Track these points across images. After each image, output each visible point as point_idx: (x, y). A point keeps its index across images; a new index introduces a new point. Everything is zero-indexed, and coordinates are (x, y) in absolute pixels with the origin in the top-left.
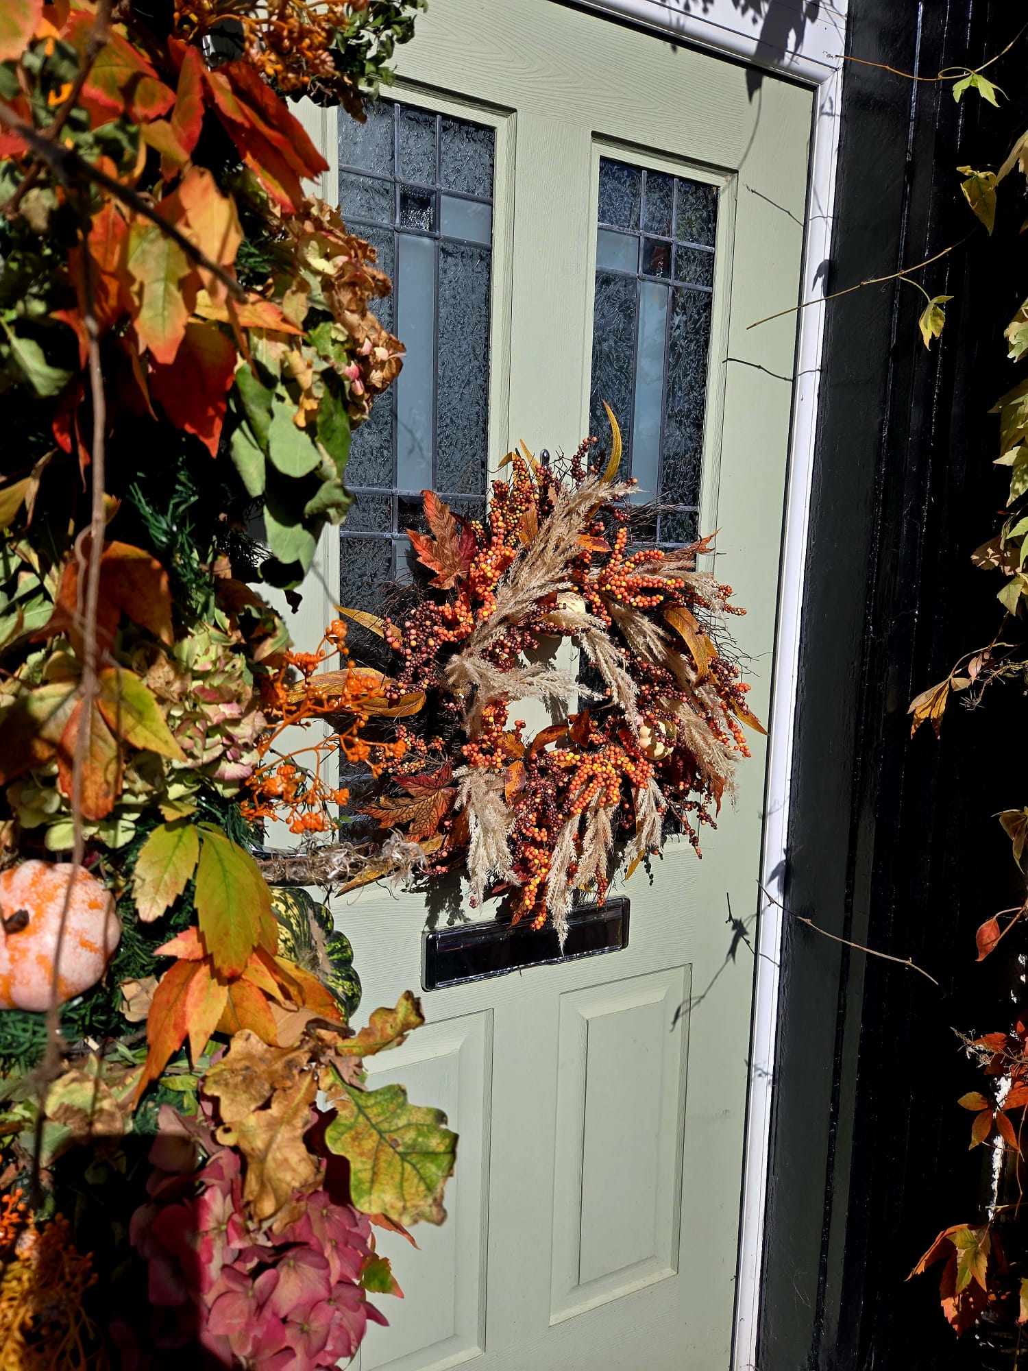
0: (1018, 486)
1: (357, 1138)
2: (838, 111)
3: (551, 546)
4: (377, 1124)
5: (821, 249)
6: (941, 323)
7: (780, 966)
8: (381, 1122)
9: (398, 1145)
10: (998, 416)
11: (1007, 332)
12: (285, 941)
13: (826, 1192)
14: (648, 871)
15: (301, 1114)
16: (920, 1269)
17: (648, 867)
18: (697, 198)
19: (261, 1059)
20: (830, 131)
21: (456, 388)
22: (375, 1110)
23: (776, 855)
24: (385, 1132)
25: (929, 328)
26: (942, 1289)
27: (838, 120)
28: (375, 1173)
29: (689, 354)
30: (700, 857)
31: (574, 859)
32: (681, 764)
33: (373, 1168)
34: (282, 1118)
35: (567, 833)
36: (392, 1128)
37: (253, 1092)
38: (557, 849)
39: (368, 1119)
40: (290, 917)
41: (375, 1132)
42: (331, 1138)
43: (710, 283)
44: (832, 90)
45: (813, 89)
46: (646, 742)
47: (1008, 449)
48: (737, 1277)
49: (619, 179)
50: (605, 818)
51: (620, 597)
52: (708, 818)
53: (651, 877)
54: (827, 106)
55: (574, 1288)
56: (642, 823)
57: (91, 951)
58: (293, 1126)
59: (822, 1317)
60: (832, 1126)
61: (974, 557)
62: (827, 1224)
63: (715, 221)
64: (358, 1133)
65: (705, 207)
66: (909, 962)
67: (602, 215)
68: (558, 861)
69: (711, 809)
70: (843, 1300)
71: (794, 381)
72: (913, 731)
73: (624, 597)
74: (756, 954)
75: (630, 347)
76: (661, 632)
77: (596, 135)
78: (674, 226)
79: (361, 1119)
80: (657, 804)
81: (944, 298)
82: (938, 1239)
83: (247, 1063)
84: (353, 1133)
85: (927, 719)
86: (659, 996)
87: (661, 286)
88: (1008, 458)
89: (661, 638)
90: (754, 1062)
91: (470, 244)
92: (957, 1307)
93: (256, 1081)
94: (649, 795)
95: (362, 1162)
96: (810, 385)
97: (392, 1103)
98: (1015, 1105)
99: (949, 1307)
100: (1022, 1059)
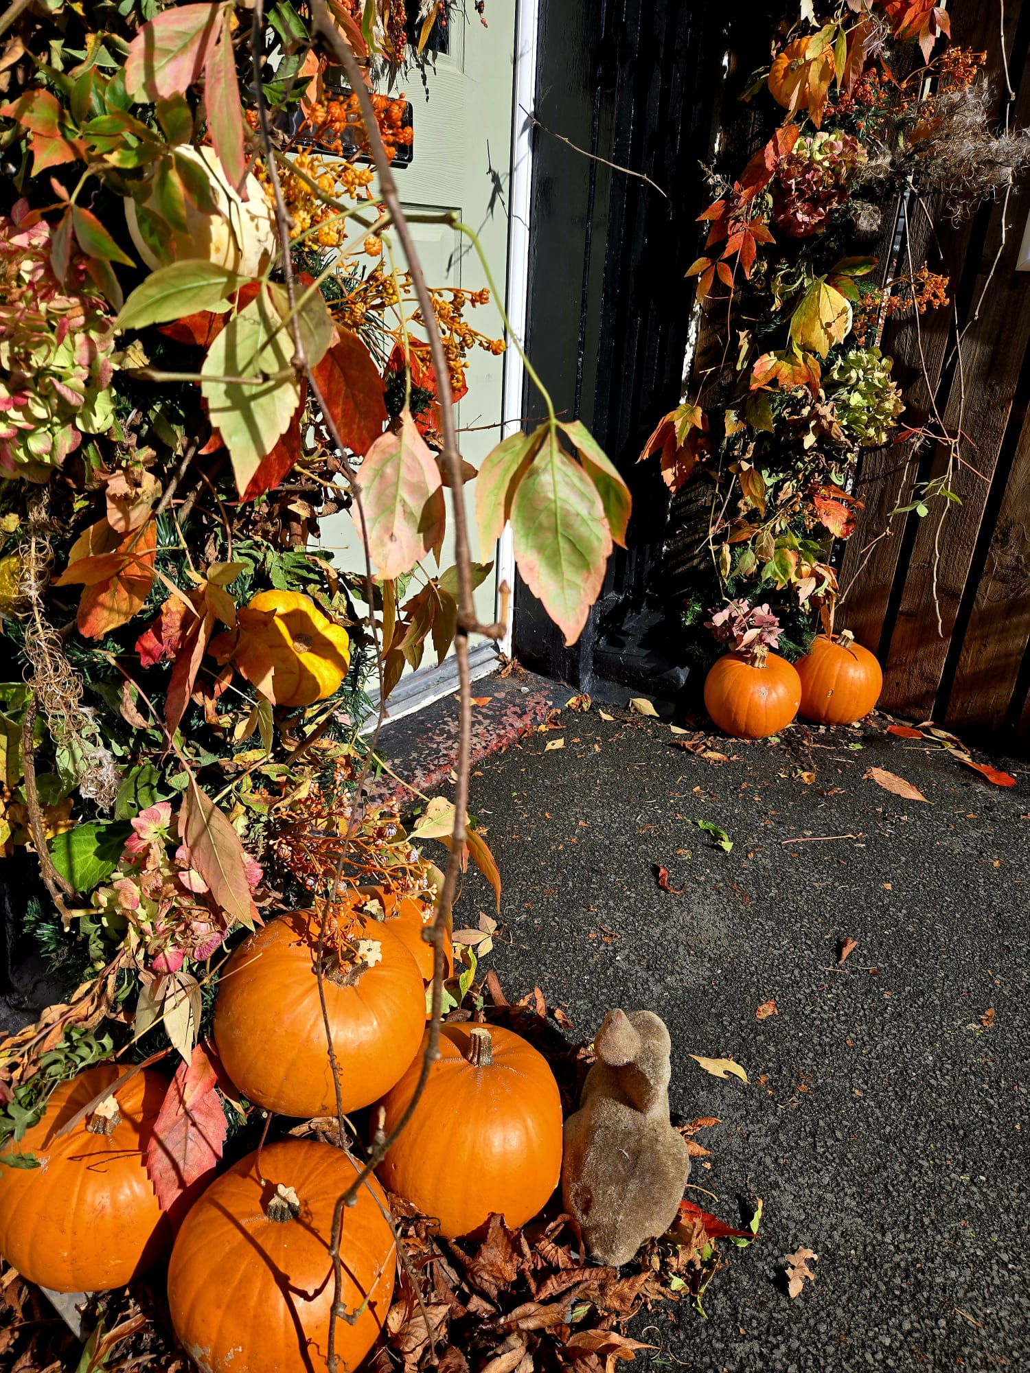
7: (530, 229)
14: (424, 84)
16: (645, 455)
17: (424, 77)
26: (663, 462)
53: (427, 91)
60: (580, 356)
66: (645, 177)
82: (659, 427)
92: (673, 475)
98: (732, 252)
99: (668, 476)
100: (738, 212)
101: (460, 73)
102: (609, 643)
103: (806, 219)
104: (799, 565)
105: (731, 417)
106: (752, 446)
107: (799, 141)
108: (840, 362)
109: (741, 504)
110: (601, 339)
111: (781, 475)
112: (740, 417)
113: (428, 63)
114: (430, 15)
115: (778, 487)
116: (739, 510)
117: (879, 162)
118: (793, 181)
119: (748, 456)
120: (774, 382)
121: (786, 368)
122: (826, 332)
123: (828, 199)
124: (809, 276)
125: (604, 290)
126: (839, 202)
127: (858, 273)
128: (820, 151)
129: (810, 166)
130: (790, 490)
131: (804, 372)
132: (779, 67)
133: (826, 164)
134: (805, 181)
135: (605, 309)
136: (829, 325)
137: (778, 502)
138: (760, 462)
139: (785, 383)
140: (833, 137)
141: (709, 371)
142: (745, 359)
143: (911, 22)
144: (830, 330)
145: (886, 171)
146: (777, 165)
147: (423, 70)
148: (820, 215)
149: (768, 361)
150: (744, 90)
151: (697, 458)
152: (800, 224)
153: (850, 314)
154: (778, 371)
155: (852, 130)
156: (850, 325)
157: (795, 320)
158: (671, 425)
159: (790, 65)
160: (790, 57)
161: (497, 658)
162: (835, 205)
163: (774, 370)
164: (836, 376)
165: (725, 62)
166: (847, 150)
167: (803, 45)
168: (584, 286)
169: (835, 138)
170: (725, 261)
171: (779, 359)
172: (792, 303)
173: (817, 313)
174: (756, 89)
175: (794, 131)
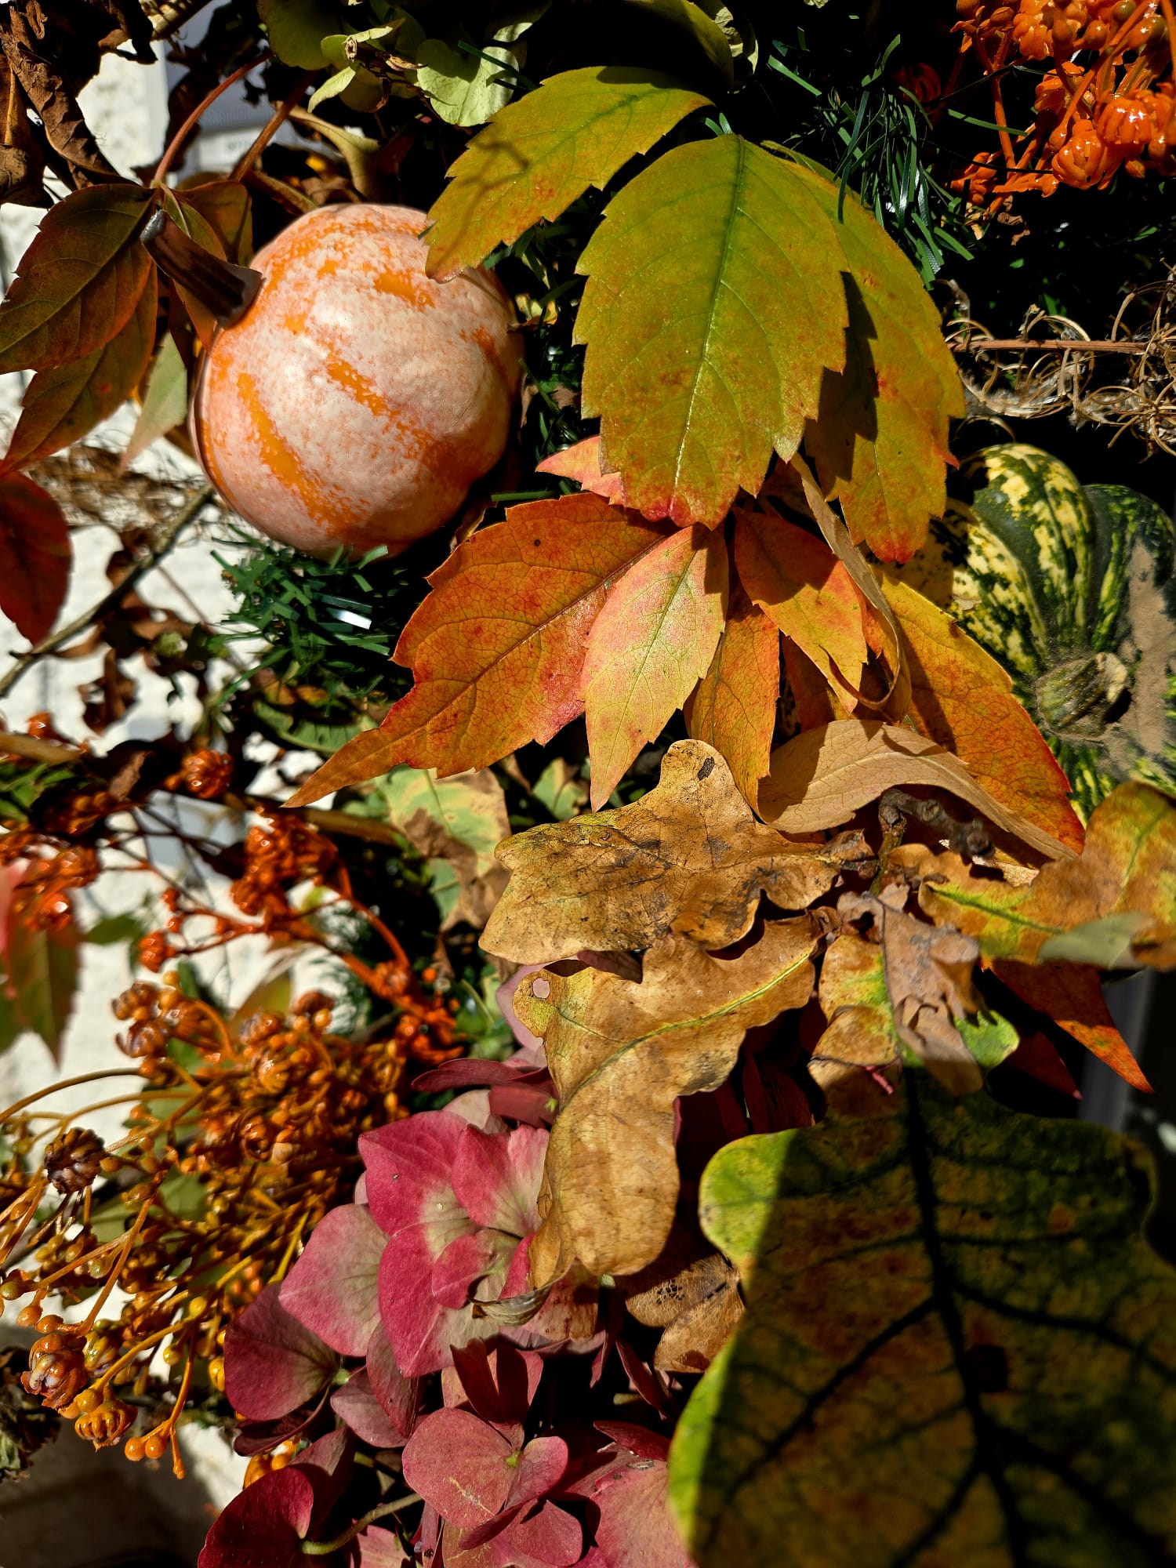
1: (835, 1239)
4: (955, 1240)
8: (984, 1243)
9: (1000, 1385)
12: (988, 581)
15: (708, 1045)
19: (711, 843)
22: (981, 1186)
24: (974, 1293)
28: (805, 1424)
33: (815, 1400)
34: (654, 1025)
36: (1015, 1299)
37: (611, 908)
39: (927, 1198)
40: (1034, 521)
41: (918, 1262)
42: (728, 1175)
57: (359, 398)
58: (665, 1069)
64: (845, 1224)
79: (897, 1180)
83: (664, 834)
84: (833, 1210)
93: (647, 888)
95: (789, 1342)
97: (1070, 1198)
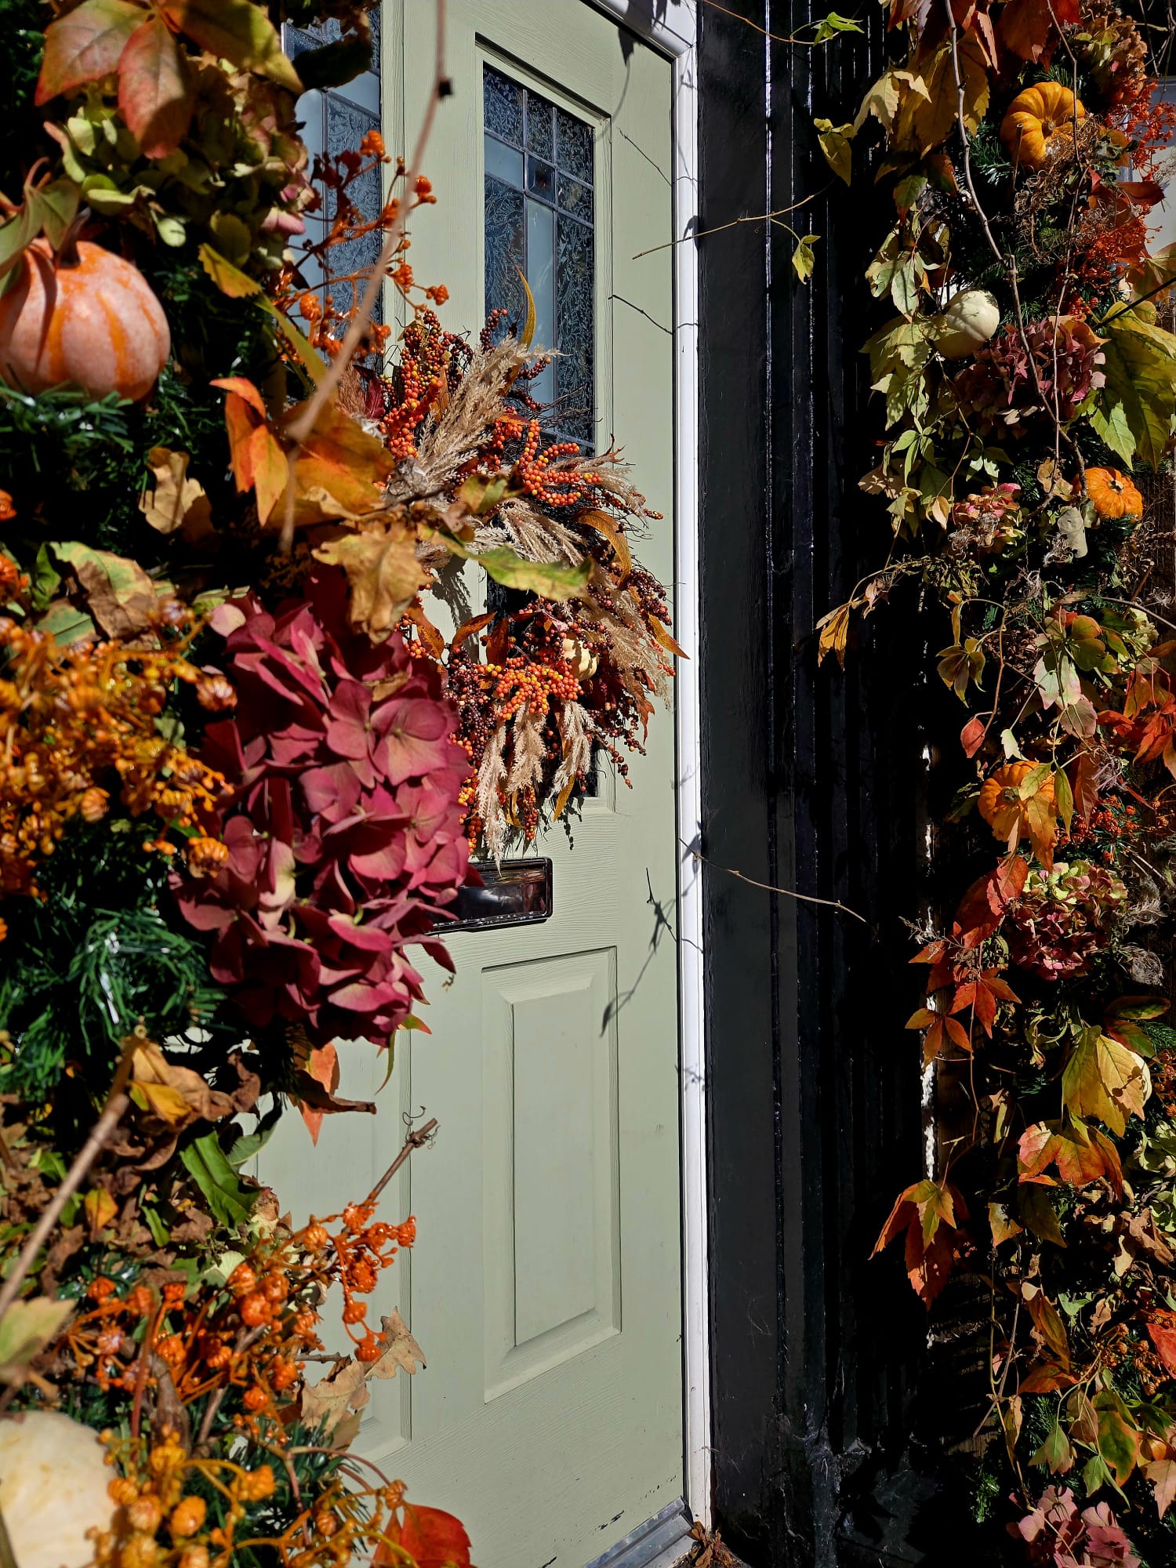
0: (894, 413)
2: (695, 84)
3: (470, 406)
5: (689, 206)
6: (811, 263)
7: (704, 952)
10: (867, 356)
11: (868, 274)
13: (777, 1187)
14: (568, 833)
16: (880, 1246)
17: (567, 828)
18: (575, 134)
20: (689, 102)
21: (348, 255)
23: (691, 831)
25: (802, 266)
26: (907, 1259)
27: (695, 92)
29: (576, 284)
30: (631, 787)
31: (504, 775)
32: (604, 687)
35: (494, 745)
38: (484, 766)
43: (591, 218)
44: (688, 63)
45: (671, 61)
46: (571, 654)
47: (882, 375)
48: (683, 1336)
49: (501, 91)
50: (534, 733)
51: (535, 492)
52: (635, 744)
53: (571, 840)
54: (686, 79)
55: (510, 1351)
56: (569, 749)
59: (784, 1342)
60: (777, 1108)
61: (861, 484)
62: (780, 1226)
63: (592, 160)
65: (582, 144)
66: (838, 904)
67: (488, 122)
68: (488, 775)
69: (638, 736)
70: (806, 1309)
71: (674, 333)
72: (820, 660)
73: (540, 493)
74: (678, 941)
75: (521, 262)
76: (578, 538)
77: (481, 39)
78: (555, 153)
80: (585, 726)
81: (812, 238)
82: (897, 1205)
85: (832, 649)
86: (583, 983)
87: (545, 209)
88: (883, 385)
89: (577, 545)
90: (684, 1066)
91: (357, 108)
92: (923, 1277)
94: (575, 715)
96: (689, 338)
98: (962, 1006)
99: (916, 1278)
100: (963, 958)
101: (611, 812)
102: (858, 1526)
103: (1058, 965)
104: (1146, 1438)
105: (998, 1213)
106: (1036, 1259)
107: (1030, 875)
108: (1145, 1141)
109: (1035, 1334)
110: (802, 1091)
111: (1089, 1296)
112: (1012, 1214)
113: (573, 812)
114: (564, 790)
115: (1088, 1310)
116: (1034, 1342)
117: (1145, 908)
118: (1031, 921)
119: (1032, 1274)
120: (1052, 1170)
121: (1066, 1151)
122: (1116, 1102)
123: (1082, 944)
124: (1076, 1022)
125: (800, 1033)
126: (1099, 945)
127: (1145, 1016)
128: (1059, 886)
129: (1051, 905)
130: (1107, 1310)
131: (1095, 1157)
132: (990, 794)
133: (1073, 901)
134: (1045, 923)
135: (802, 1055)
136: (1118, 1092)
137: (1093, 1330)
138: (1052, 1283)
139: (1071, 1175)
140: (1075, 870)
141: (956, 1141)
142: (1005, 1123)
143: (1151, 746)
144: (1122, 1100)
145: (1155, 916)
146: (1006, 908)
147: (566, 820)
148: (1077, 961)
149: (1038, 1137)
150: (950, 811)
151: (957, 1255)
152: (1051, 972)
153: (1146, 1073)
154: (1056, 1153)
155: (1099, 858)
156: (1149, 1088)
157: (1067, 1084)
158: (910, 1208)
159: (1002, 794)
160: (1002, 783)
161: (690, 1534)
162: (1094, 949)
163: (1050, 1151)
164: (1144, 1163)
165: (926, 754)
166: (1096, 884)
167: (1016, 773)
168: (774, 1025)
169: (1077, 871)
170: (955, 1016)
171: (1054, 1132)
172: (1059, 1058)
173: (1097, 1076)
174: (965, 810)
175: (1022, 865)
